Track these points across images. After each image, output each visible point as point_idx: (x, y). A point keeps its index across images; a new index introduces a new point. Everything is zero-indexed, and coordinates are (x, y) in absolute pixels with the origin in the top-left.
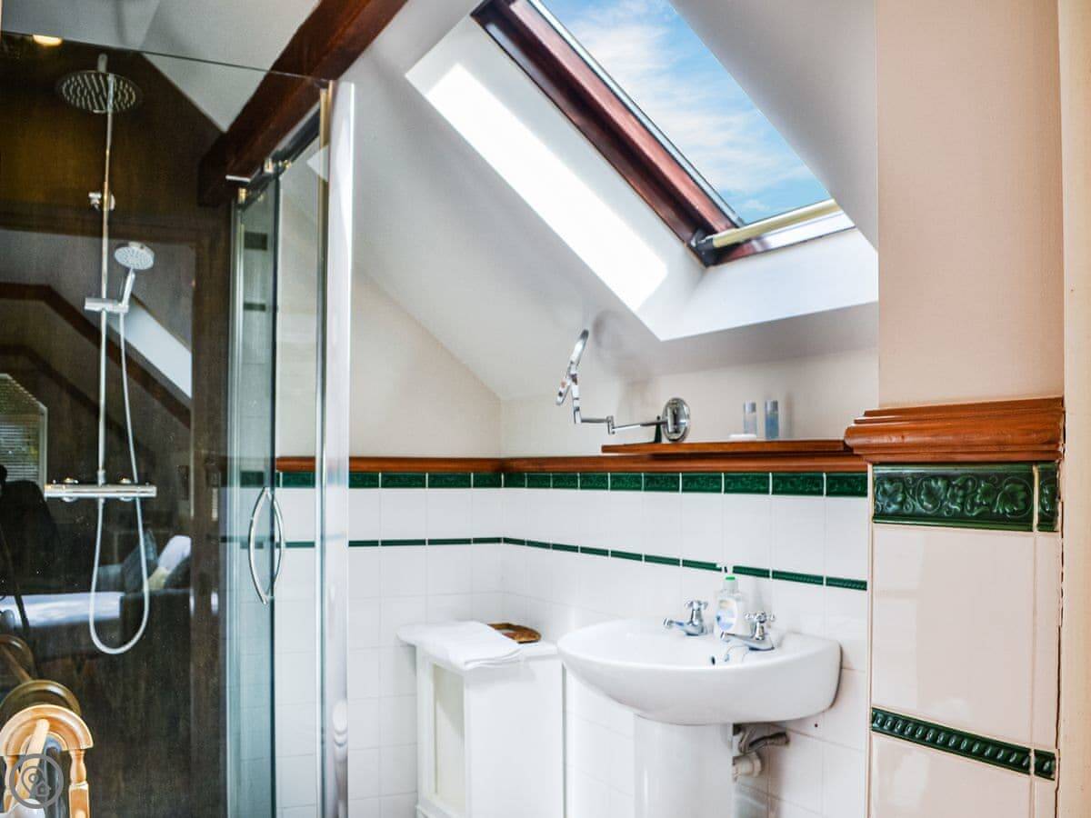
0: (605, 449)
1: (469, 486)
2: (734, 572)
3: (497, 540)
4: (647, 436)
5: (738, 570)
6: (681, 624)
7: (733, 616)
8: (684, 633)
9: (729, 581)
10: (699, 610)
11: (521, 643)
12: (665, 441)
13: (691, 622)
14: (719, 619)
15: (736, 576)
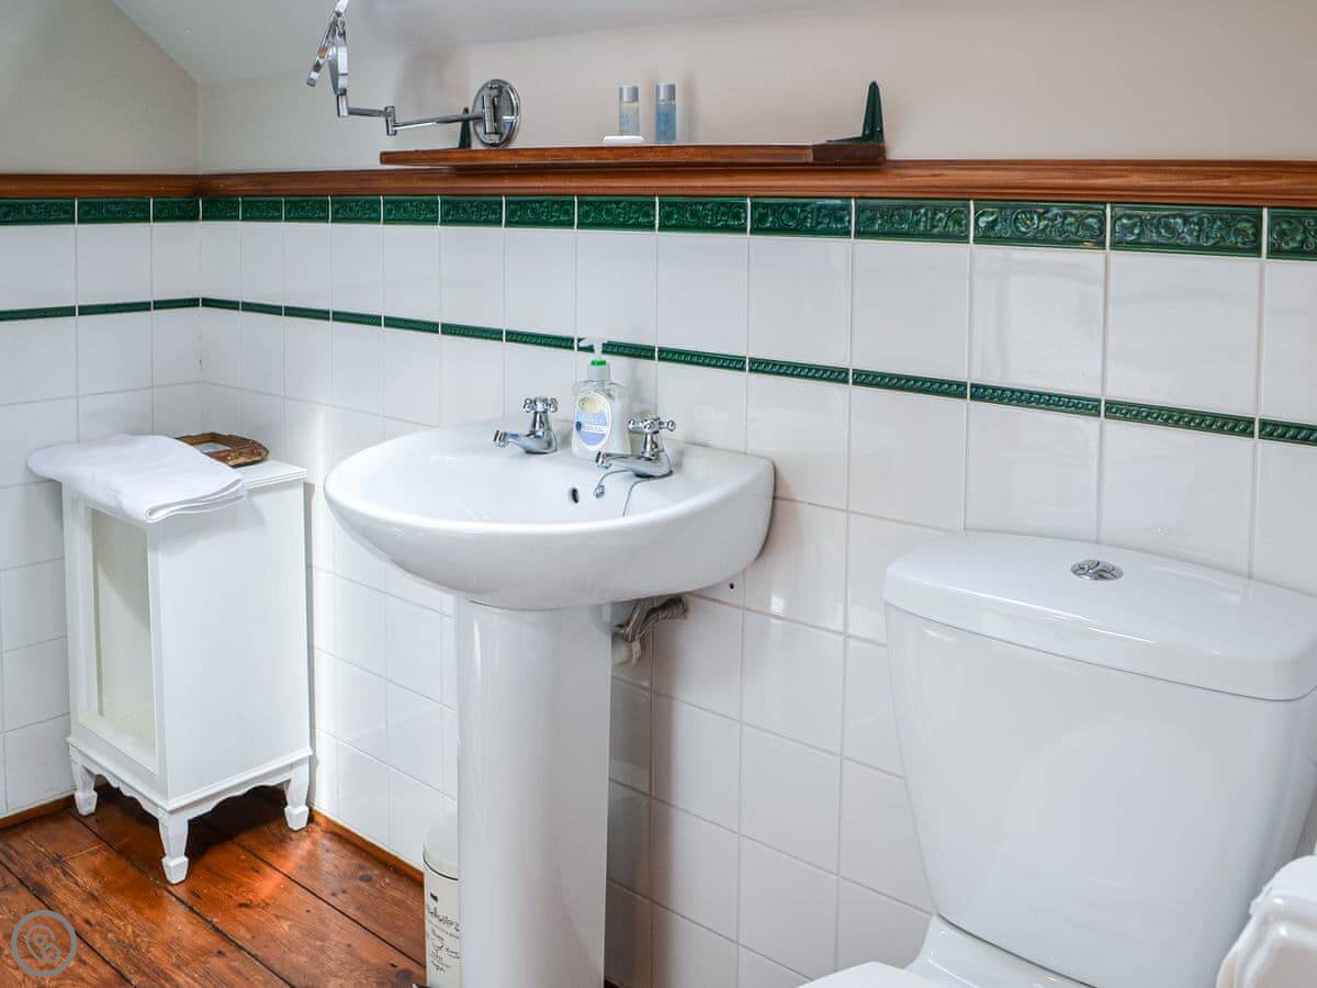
0: (387, 157)
1: (146, 219)
2: (604, 352)
3: (192, 303)
4: (447, 139)
5: (611, 348)
6: (515, 436)
7: (605, 424)
8: (522, 451)
9: (595, 367)
10: (545, 412)
11: (235, 466)
12: (476, 145)
13: (533, 433)
14: (579, 425)
15: (606, 358)
